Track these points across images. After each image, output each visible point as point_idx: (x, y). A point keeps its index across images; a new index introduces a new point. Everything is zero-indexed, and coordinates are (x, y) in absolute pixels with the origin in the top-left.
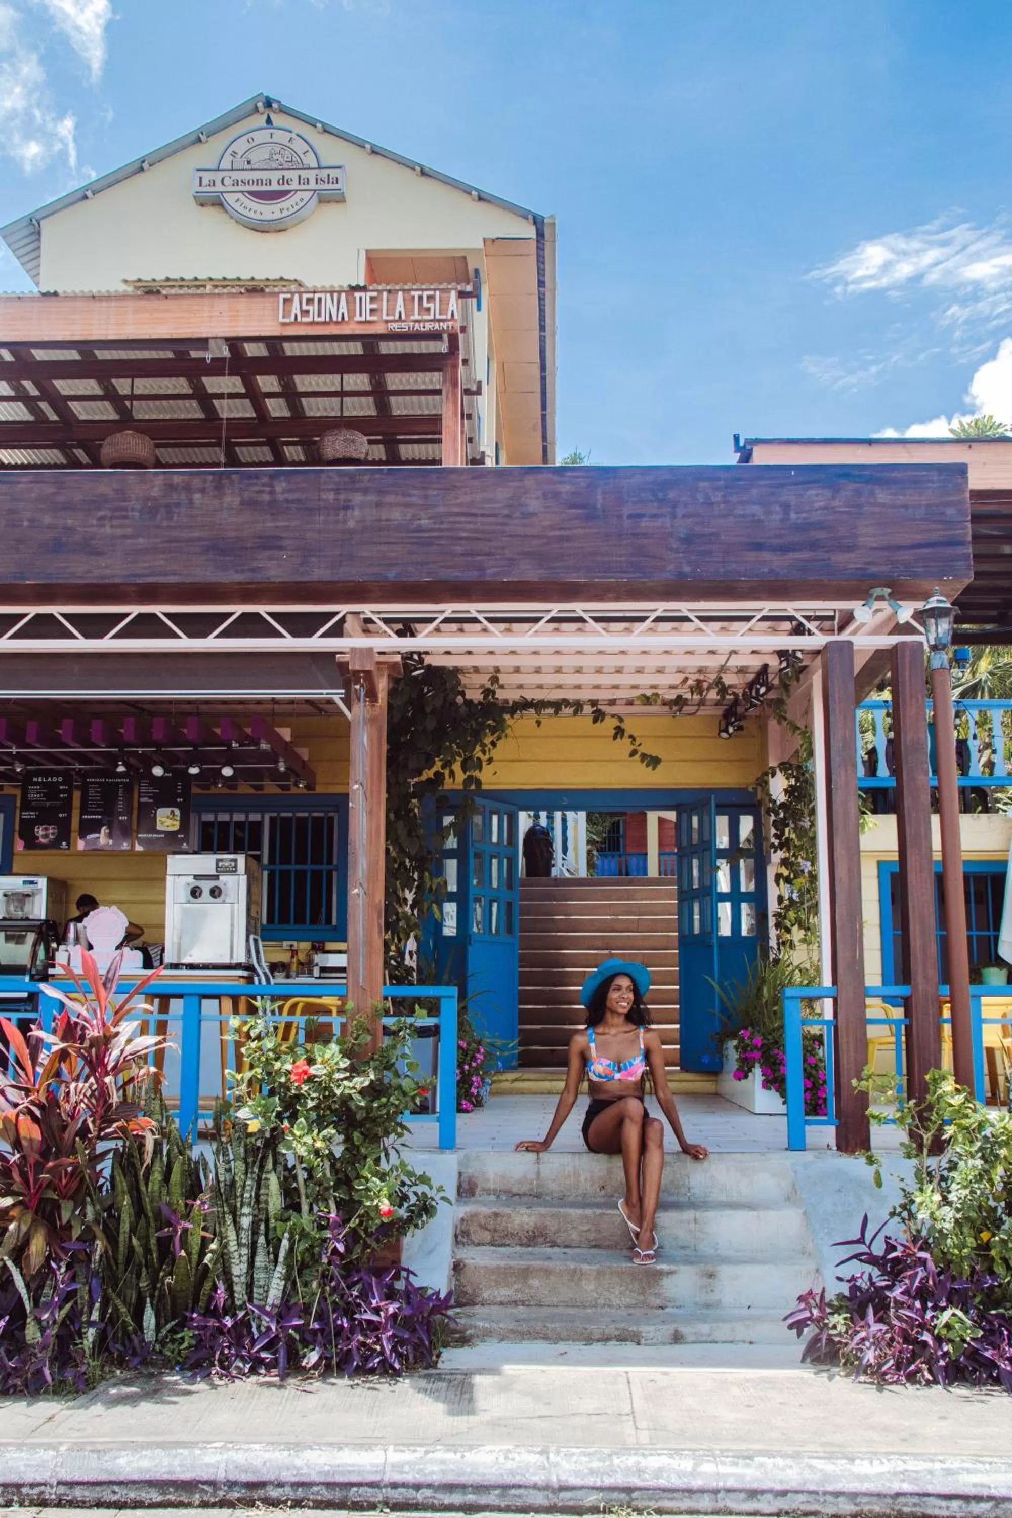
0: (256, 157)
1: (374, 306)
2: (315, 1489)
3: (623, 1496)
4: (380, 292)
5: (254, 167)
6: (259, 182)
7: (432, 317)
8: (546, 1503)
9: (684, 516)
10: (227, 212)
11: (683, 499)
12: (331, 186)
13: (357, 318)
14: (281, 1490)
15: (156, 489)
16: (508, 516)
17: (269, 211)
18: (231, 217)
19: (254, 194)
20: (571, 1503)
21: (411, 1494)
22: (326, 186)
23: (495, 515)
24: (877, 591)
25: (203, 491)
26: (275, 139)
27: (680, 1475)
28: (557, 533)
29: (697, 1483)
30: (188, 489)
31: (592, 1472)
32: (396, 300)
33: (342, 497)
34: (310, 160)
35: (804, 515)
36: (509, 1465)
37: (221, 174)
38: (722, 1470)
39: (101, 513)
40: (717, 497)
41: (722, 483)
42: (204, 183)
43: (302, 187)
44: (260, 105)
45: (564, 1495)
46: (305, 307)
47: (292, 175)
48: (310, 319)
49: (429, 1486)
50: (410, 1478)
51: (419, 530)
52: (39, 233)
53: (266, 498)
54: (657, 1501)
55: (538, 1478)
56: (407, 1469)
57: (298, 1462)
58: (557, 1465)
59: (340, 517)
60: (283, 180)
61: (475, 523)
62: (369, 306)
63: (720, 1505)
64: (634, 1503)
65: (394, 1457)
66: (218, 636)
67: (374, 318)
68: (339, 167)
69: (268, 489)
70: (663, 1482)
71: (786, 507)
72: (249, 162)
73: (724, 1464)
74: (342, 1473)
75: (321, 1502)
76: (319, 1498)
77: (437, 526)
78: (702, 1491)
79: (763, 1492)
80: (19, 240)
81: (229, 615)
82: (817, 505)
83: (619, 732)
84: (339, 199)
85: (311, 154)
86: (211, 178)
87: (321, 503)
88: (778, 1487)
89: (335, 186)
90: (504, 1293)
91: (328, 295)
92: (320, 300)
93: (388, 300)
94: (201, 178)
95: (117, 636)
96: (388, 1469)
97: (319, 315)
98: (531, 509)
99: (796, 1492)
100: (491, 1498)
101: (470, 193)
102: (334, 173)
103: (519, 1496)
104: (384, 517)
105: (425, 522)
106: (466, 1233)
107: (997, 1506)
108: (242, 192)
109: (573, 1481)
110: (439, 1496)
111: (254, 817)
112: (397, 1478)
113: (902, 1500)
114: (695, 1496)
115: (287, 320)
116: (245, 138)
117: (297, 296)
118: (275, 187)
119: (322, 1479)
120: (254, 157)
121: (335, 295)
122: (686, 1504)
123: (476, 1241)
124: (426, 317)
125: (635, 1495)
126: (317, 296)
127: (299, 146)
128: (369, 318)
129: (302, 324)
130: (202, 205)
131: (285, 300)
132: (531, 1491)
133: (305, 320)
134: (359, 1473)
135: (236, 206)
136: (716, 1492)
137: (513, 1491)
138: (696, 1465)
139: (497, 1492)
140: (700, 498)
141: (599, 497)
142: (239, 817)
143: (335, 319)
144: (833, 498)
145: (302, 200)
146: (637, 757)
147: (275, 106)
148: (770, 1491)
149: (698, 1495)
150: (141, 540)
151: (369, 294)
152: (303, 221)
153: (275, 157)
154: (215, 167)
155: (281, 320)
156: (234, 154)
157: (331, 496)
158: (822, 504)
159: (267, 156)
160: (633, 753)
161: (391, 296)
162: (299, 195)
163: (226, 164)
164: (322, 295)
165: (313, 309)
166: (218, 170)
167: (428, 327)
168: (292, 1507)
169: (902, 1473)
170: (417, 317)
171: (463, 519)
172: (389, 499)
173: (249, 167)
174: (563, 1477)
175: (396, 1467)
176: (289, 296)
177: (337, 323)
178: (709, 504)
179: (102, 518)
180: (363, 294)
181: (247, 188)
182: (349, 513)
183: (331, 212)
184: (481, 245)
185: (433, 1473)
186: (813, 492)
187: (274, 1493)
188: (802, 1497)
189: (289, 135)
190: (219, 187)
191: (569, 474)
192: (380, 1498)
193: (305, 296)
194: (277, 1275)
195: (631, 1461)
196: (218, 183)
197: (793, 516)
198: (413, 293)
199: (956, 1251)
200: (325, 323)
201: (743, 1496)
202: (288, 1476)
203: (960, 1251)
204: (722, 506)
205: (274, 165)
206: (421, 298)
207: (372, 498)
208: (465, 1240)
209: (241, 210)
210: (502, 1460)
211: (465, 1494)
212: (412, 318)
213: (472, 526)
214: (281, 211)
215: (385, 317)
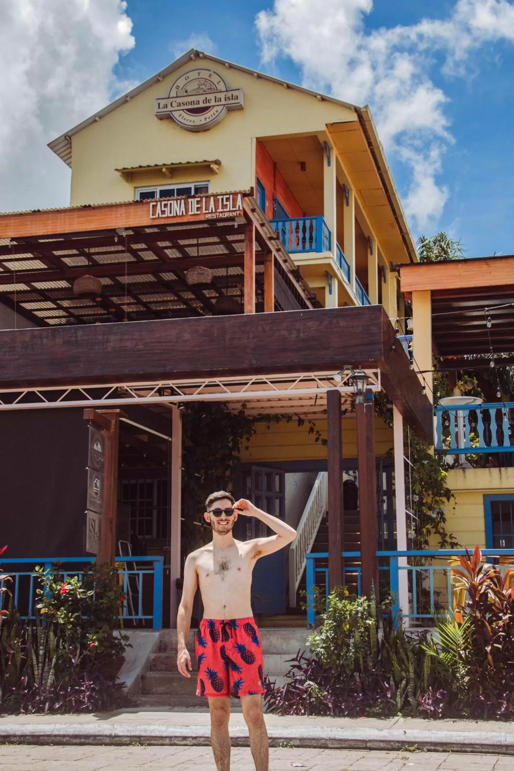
0: (191, 87)
1: (199, 206)
2: (28, 738)
3: (137, 739)
4: (201, 198)
5: (190, 94)
6: (192, 103)
7: (228, 210)
8: (109, 742)
9: (253, 338)
10: (175, 122)
11: (253, 330)
12: (234, 101)
13: (190, 213)
14: (15, 738)
15: (28, 337)
16: (176, 342)
17: (199, 120)
18: (178, 125)
19: (189, 110)
20: (119, 742)
21: (62, 739)
22: (231, 102)
23: (171, 342)
24: (345, 367)
25: (47, 337)
26: (201, 76)
27: (160, 732)
28: (197, 349)
29: (164, 734)
30: (41, 337)
31: (128, 731)
32: (210, 201)
33: (106, 337)
34: (221, 87)
35: (307, 334)
36: (99, 728)
37: (171, 100)
38: (176, 730)
39: (4, 350)
40: (267, 328)
41: (270, 321)
42: (161, 106)
43: (217, 103)
44: (192, 56)
45: (116, 739)
46: (163, 209)
47: (211, 97)
48: (166, 216)
49: (68, 736)
50: (61, 733)
51: (139, 350)
52: (71, 143)
53: (74, 339)
54: (150, 741)
55: (107, 733)
56: (61, 730)
57: (23, 729)
58: (116, 729)
59: (105, 346)
60: (206, 101)
61: (162, 346)
62: (196, 206)
63: (173, 742)
64: (142, 742)
65: (58, 726)
66: (61, 401)
67: (199, 212)
68: (238, 89)
69: (74, 335)
70: (153, 734)
71: (298, 331)
72: (186, 92)
73: (177, 728)
74: (38, 732)
75: (29, 742)
76: (29, 741)
77: (146, 348)
78: (166, 737)
79: (188, 737)
80: (62, 148)
81: (66, 390)
82: (312, 329)
83: (312, 430)
84: (240, 108)
85: (222, 83)
86: (165, 103)
87: (97, 340)
88: (194, 735)
89: (236, 101)
90: (161, 689)
91: (175, 202)
92: (171, 204)
93: (206, 202)
94: (159, 104)
95: (18, 402)
96: (55, 730)
97: (171, 213)
98: (186, 338)
99: (201, 737)
100: (91, 740)
101: (316, 97)
102: (235, 93)
103: (100, 740)
104: (123, 345)
105: (140, 347)
106: (155, 666)
107: (273, 741)
108: (183, 110)
109: (120, 734)
110: (72, 740)
111: (149, 481)
112: (57, 733)
113: (239, 739)
114: (163, 739)
115: (154, 217)
116: (183, 78)
117: (159, 203)
118: (202, 105)
119: (30, 734)
120: (189, 88)
121: (179, 201)
122: (161, 742)
123: (159, 669)
124: (225, 210)
125: (142, 739)
126: (169, 202)
127: (215, 79)
128: (196, 213)
129: (162, 218)
130: (161, 119)
131: (153, 206)
132: (104, 738)
133: (163, 216)
134: (44, 732)
135: (180, 119)
136: (171, 737)
137: (98, 738)
138: (167, 729)
139: (92, 738)
140: (260, 329)
141: (216, 331)
142: (140, 481)
143: (178, 214)
144: (320, 325)
145: (217, 111)
146: (320, 442)
147: (201, 55)
148: (191, 737)
149: (164, 739)
150: (21, 361)
151: (196, 199)
152: (219, 123)
153: (201, 87)
154: (167, 97)
155: (151, 217)
156: (178, 87)
157: (101, 337)
158: (314, 328)
159: (197, 87)
160: (317, 440)
161: (207, 199)
162: (215, 109)
163: (173, 94)
164: (172, 202)
165: (167, 210)
166: (169, 98)
167: (226, 215)
168: (18, 744)
169: (242, 730)
170: (220, 210)
171: (156, 344)
172: (126, 337)
173: (185, 94)
174: (117, 733)
175: (59, 730)
176: (155, 203)
177: (180, 216)
178: (264, 331)
179: (6, 352)
180: (192, 200)
181: (186, 107)
182: (109, 344)
183: (236, 116)
184: (324, 128)
185: (70, 731)
186: (310, 323)
187: (13, 739)
188: (202, 739)
189: (208, 73)
190: (170, 108)
191: (203, 321)
192: (50, 741)
193: (163, 203)
194: (51, 673)
195: (144, 727)
196: (169, 106)
197: (302, 335)
198: (218, 197)
199: (325, 661)
200: (173, 217)
201: (181, 739)
202: (18, 733)
203: (327, 661)
204: (270, 332)
205: (201, 92)
206: (222, 199)
207: (118, 337)
208: (154, 669)
209: (182, 121)
210: (97, 727)
211: (81, 739)
212: (218, 211)
213: (161, 347)
214: (205, 119)
215: (204, 211)
